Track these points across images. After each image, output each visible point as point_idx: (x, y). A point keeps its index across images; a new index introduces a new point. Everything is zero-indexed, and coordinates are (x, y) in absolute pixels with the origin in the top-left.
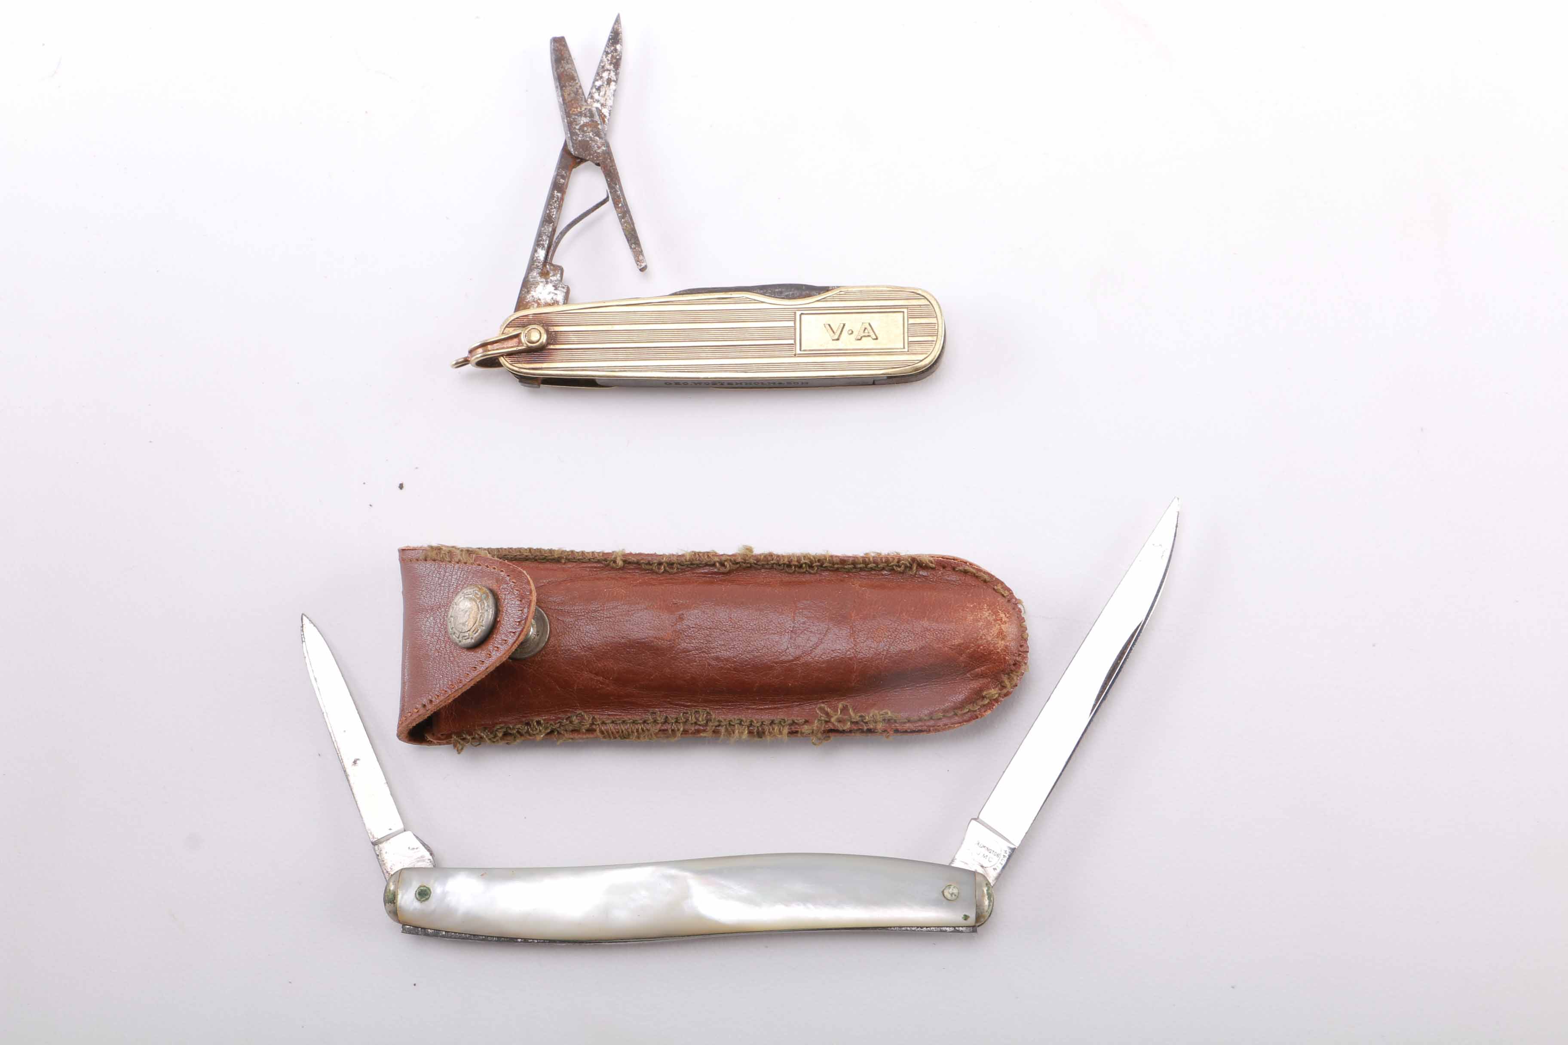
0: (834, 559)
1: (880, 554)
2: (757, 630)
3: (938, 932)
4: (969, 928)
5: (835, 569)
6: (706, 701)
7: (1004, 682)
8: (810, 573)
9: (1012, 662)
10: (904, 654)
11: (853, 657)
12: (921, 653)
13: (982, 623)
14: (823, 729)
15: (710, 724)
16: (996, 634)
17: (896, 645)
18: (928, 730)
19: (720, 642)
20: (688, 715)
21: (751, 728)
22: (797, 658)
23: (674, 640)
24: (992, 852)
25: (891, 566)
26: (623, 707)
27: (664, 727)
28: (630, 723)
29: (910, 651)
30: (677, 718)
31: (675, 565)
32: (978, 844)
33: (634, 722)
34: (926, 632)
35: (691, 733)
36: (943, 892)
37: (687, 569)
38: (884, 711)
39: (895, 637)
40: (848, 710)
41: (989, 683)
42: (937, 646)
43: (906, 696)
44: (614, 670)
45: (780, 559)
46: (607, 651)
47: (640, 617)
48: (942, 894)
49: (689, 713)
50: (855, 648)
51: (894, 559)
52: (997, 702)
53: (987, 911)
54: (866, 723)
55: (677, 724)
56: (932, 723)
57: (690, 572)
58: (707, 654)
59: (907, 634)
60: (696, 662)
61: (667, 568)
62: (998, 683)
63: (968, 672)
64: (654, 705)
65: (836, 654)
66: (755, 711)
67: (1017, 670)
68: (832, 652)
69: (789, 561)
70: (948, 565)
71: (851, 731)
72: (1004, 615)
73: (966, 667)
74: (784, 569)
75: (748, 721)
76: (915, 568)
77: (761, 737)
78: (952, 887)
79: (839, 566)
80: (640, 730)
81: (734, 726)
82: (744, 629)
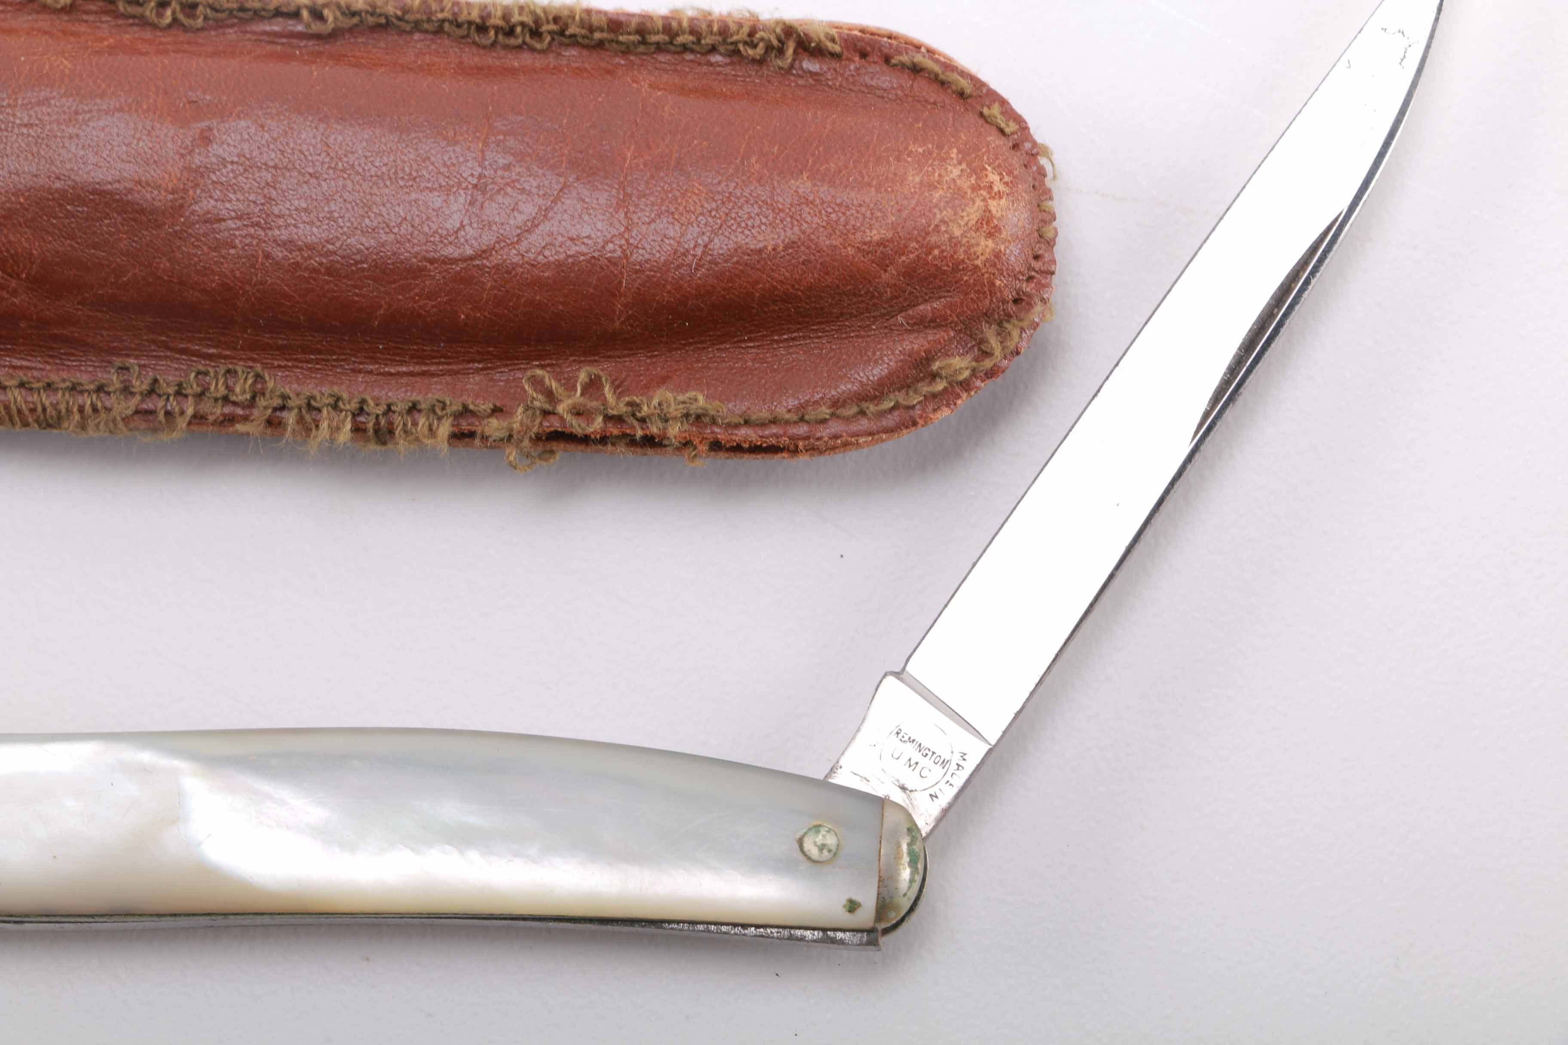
0: (594, 17)
1: (710, 14)
2: (390, 178)
3: (783, 939)
4: (859, 935)
5: (593, 43)
6: (254, 346)
7: (987, 342)
8: (532, 49)
9: (1009, 295)
10: (746, 257)
11: (619, 257)
12: (788, 257)
13: (941, 192)
14: (535, 430)
15: (261, 402)
16: (974, 222)
17: (727, 233)
18: (792, 447)
19: (296, 203)
20: (207, 379)
21: (362, 419)
22: (483, 253)
23: (185, 191)
24: (930, 754)
25: (732, 43)
26: (52, 348)
27: (149, 405)
28: (64, 390)
29: (760, 251)
30: (180, 385)
31: (200, 8)
32: (898, 733)
33: (74, 388)
34: (804, 206)
35: (214, 423)
36: (800, 842)
37: (230, 22)
38: (688, 395)
39: (727, 214)
40: (601, 387)
41: (951, 340)
42: (827, 242)
43: (746, 361)
44: (31, 254)
45: (460, 9)
46: (19, 206)
47: (103, 129)
48: (797, 846)
49: (212, 374)
50: (626, 236)
51: (740, 25)
52: (968, 390)
53: (905, 895)
54: (643, 420)
55: (180, 398)
56: (802, 430)
57: (236, 29)
58: (263, 229)
59: (757, 210)
60: (234, 247)
61: (181, 17)
62: (974, 343)
63: (901, 311)
64: (126, 348)
65: (578, 248)
66: (373, 378)
67: (1022, 315)
68: (569, 243)
69: (482, 18)
70: (873, 49)
71: (604, 440)
72: (997, 178)
73: (897, 298)
74: (468, 36)
75: (356, 400)
76: (790, 51)
77: (384, 443)
78: (823, 831)
79: (605, 35)
80: (88, 409)
81: (319, 410)
82: (358, 173)
